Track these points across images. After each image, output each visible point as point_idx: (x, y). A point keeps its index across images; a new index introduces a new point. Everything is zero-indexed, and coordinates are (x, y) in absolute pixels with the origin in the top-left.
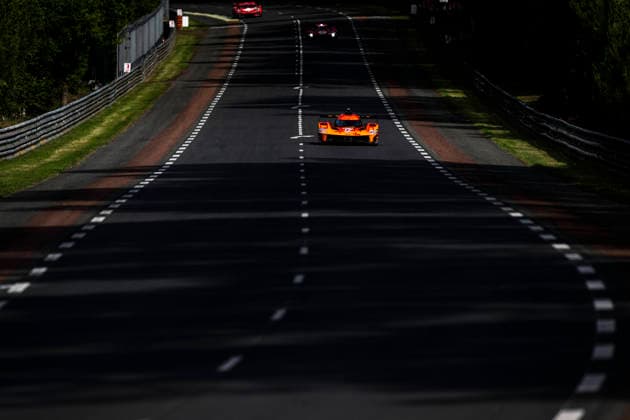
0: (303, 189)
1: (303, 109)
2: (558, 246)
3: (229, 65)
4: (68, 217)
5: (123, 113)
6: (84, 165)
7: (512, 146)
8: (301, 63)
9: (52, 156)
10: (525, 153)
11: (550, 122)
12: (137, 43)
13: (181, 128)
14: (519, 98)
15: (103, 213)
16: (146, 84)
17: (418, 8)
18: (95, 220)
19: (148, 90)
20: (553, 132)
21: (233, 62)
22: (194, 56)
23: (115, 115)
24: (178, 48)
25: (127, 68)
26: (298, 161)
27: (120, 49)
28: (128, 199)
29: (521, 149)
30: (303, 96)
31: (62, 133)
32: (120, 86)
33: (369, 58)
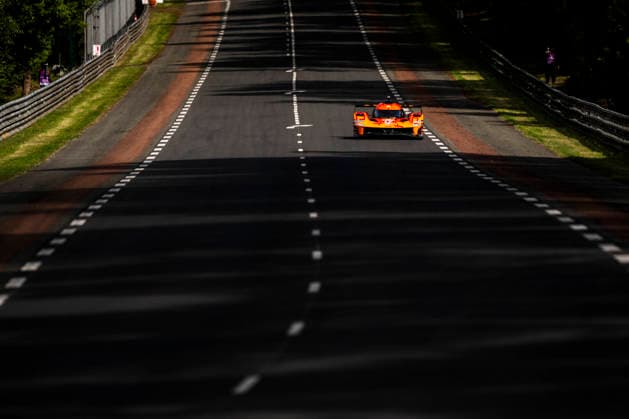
0: (308, 185)
1: (298, 95)
3: (211, 46)
4: (43, 221)
5: (94, 101)
6: (53, 161)
7: (537, 133)
8: (293, 43)
9: (17, 152)
10: (556, 143)
11: (580, 106)
12: (106, 21)
13: (160, 117)
14: (542, 79)
15: (82, 215)
16: (118, 69)
18: (74, 223)
19: (120, 75)
20: (585, 117)
21: (215, 43)
22: (171, 35)
23: (84, 104)
24: (151, 28)
25: (96, 51)
26: (298, 155)
27: (89, 29)
28: (110, 200)
29: (549, 137)
30: (297, 81)
31: (26, 125)
32: (89, 71)
33: (370, 37)
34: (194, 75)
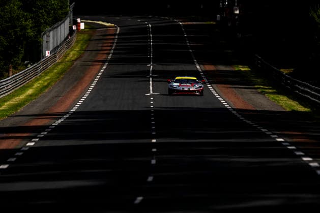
0: (153, 125)
1: (153, 78)
2: (305, 159)
3: (108, 52)
4: (12, 143)
5: (46, 81)
6: (22, 112)
7: (277, 99)
8: (152, 50)
9: (3, 107)
10: (286, 103)
11: (300, 84)
12: (53, 38)
13: (80, 89)
14: (282, 70)
15: (33, 140)
16: (59, 63)
17: (221, 17)
18: (29, 144)
19: (60, 67)
20: (302, 90)
21: (111, 50)
22: (87, 46)
23: (40, 82)
24: (77, 42)
25: (48, 54)
26: (150, 109)
27: (44, 42)
28: (49, 132)
29: (283, 100)
30: (152, 70)
31: (9, 93)
32: (43, 65)
33: (192, 47)
34: (99, 67)
